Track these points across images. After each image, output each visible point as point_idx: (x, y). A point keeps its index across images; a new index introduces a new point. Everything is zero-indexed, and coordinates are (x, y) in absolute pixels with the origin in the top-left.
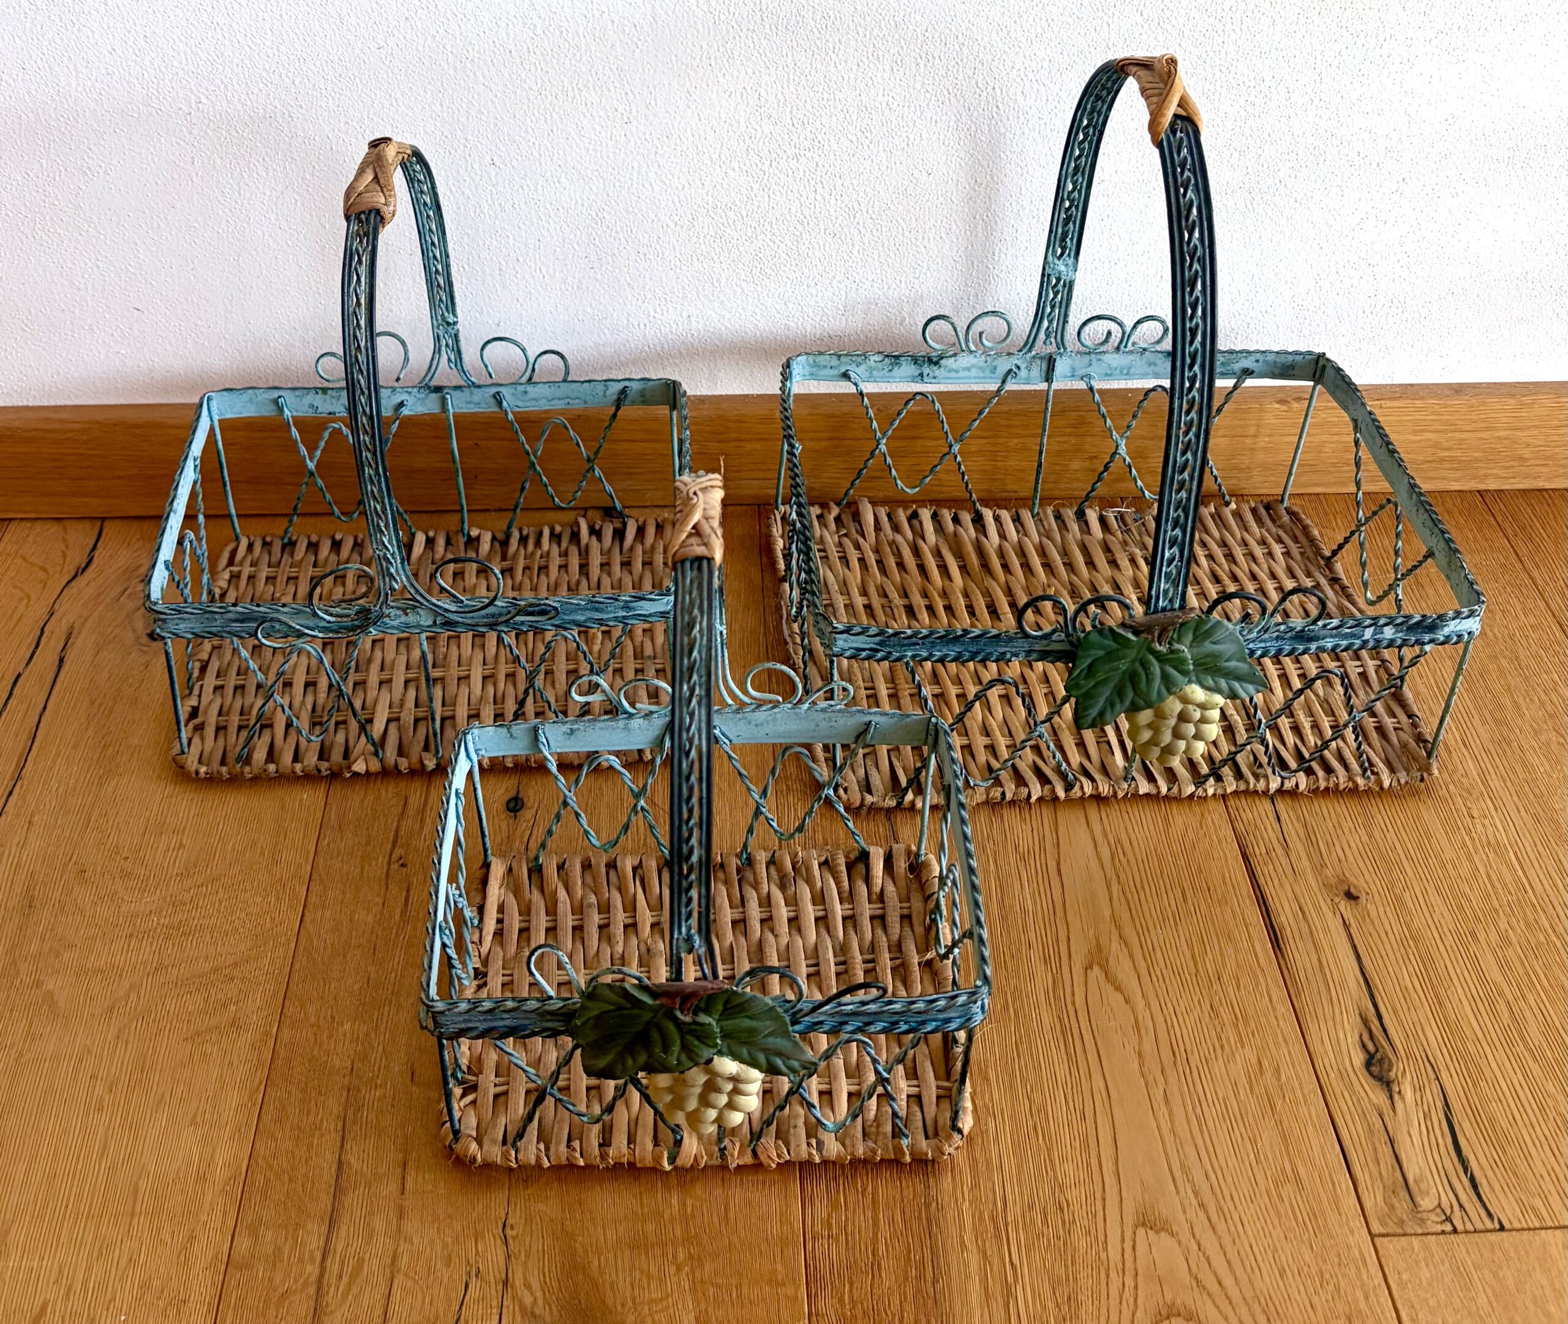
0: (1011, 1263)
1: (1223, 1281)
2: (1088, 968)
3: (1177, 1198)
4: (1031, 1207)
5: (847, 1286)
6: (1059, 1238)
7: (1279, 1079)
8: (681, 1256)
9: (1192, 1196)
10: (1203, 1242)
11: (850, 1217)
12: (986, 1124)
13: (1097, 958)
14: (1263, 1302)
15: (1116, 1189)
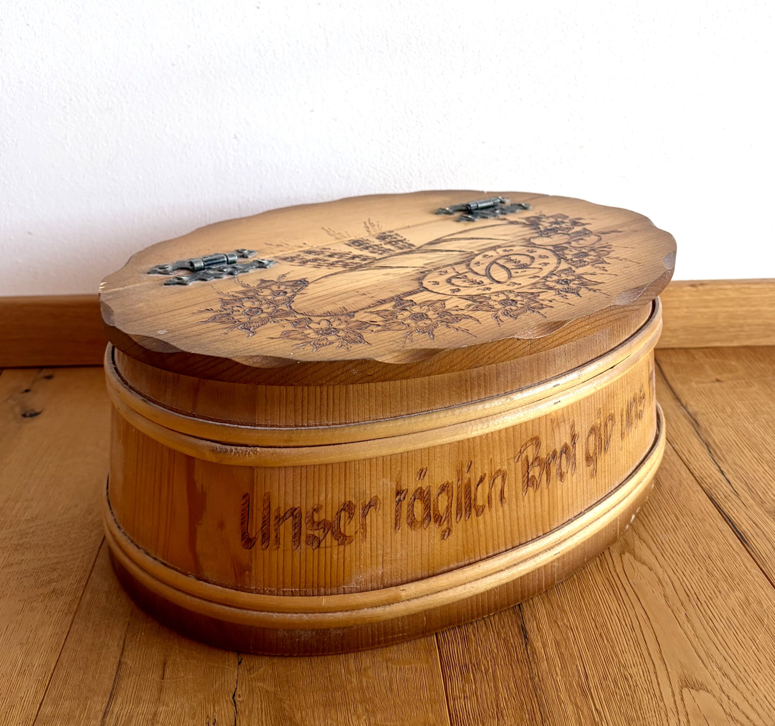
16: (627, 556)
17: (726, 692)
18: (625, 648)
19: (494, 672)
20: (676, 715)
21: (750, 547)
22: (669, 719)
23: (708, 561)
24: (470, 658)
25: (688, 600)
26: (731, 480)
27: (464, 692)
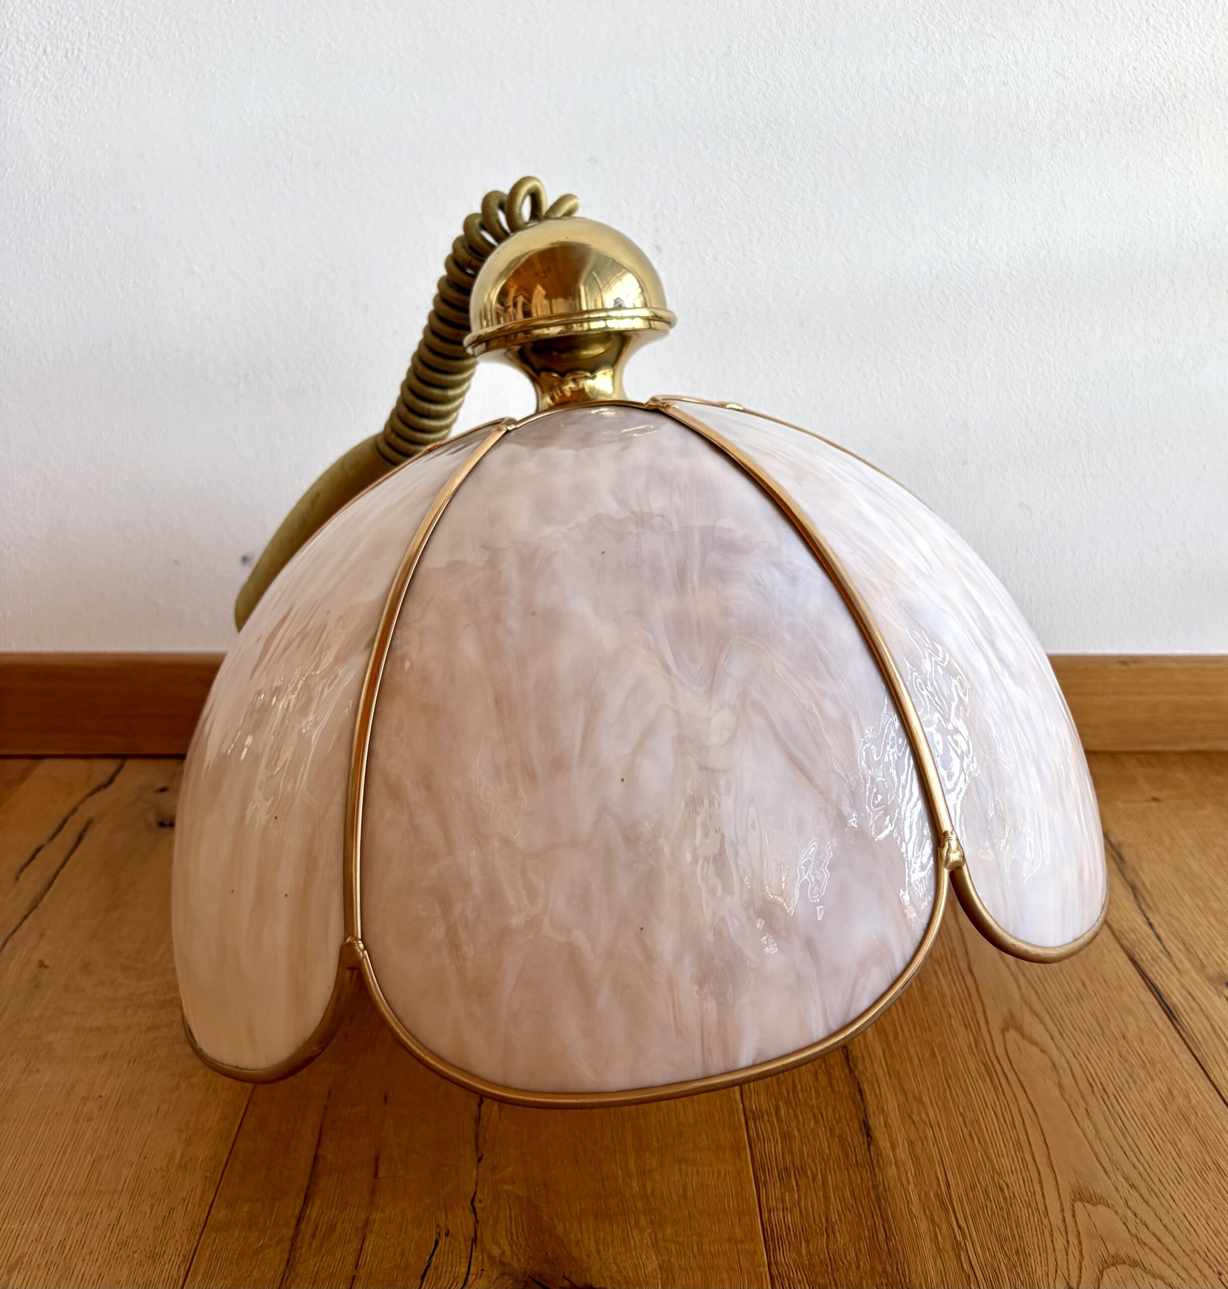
0: (959, 1227)
1: (1162, 1240)
2: (1004, 1030)
3: (1109, 1182)
4: (973, 1187)
5: (804, 1244)
6: (1002, 1209)
7: (1190, 1102)
8: (643, 1221)
9: (1123, 1180)
10: (1136, 1212)
11: (802, 1195)
12: (924, 1133)
13: (1011, 1023)
14: (1203, 1254)
15: (1051, 1176)
16: (1012, 1034)
17: (1133, 1207)
18: (1002, 1152)
19: (824, 1178)
20: (1064, 1234)
21: (1180, 1025)
22: (1054, 1240)
23: (1122, 1041)
24: (793, 1161)
25: (1091, 1093)
26: (1163, 936)
27: (783, 1201)
